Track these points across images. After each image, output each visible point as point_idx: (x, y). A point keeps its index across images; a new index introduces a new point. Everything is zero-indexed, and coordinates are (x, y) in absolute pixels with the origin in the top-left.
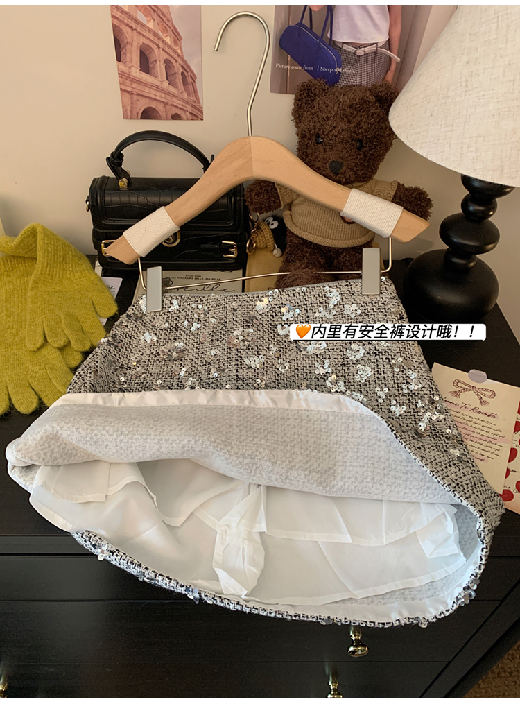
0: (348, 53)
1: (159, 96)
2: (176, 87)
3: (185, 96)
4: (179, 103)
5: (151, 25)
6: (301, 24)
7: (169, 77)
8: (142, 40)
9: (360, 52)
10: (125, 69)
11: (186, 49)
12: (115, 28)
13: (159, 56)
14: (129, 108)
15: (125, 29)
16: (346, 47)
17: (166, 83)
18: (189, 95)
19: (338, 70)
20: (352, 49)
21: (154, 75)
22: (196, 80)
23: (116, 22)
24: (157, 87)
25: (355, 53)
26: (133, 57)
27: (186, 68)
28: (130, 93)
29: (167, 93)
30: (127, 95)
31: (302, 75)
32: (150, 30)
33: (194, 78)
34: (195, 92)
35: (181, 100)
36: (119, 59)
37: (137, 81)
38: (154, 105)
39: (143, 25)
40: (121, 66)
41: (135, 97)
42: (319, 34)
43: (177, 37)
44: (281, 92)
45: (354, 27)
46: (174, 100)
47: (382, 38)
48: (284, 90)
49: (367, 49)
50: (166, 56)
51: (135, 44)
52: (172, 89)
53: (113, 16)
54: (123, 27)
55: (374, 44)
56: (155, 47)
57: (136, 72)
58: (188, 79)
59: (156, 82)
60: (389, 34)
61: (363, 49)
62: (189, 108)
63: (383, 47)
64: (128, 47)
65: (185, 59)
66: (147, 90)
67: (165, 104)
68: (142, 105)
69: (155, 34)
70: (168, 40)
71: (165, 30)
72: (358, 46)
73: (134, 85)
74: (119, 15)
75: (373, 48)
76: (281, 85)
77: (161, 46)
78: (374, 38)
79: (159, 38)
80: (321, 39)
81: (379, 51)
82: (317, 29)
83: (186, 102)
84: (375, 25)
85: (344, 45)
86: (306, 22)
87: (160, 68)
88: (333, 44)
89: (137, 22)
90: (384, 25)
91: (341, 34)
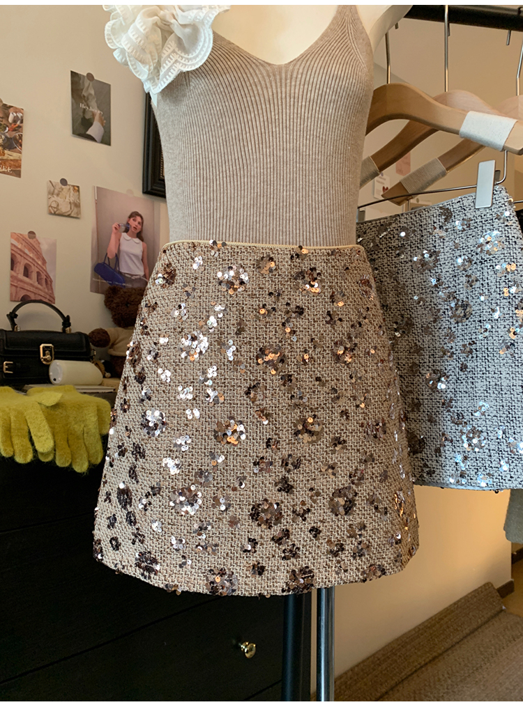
0: (128, 277)
1: (32, 289)
2: (42, 285)
3: (46, 290)
4: (42, 294)
5: (31, 255)
6: (104, 263)
7: (39, 280)
8: (27, 262)
9: (133, 278)
10: (15, 274)
11: (48, 268)
12: (12, 254)
13: (34, 270)
14: (14, 295)
15: (18, 256)
16: (127, 275)
17: (37, 283)
18: (48, 290)
19: (124, 284)
21: (31, 278)
22: (53, 283)
23: (13, 252)
24: (31, 284)
25: (131, 278)
26: (20, 269)
27: (48, 276)
28: (16, 287)
29: (37, 288)
30: (14, 288)
31: (106, 284)
32: (31, 257)
33: (51, 281)
34: (52, 289)
35: (45, 292)
36: (12, 269)
37: (21, 281)
38: (28, 294)
39: (27, 255)
40: (13, 272)
41: (18, 289)
42: (113, 268)
43: (44, 262)
44: (96, 292)
45: (129, 267)
46: (40, 292)
47: (142, 273)
48: (97, 292)
49: (136, 277)
50: (38, 270)
51: (22, 263)
52: (39, 286)
53: (12, 250)
54: (17, 255)
55: (138, 275)
56: (32, 265)
57: (21, 276)
58: (48, 282)
59: (31, 282)
60: (145, 272)
62: (48, 297)
63: (143, 277)
64: (18, 264)
65: (48, 272)
66: (26, 285)
67: (35, 294)
68: (22, 293)
69: (33, 259)
70: (40, 263)
71: (38, 258)
72: (132, 275)
73: (19, 283)
74: (15, 249)
75: (138, 277)
76: (96, 289)
77: (36, 265)
79: (35, 261)
80: (115, 269)
82: (112, 265)
83: (47, 294)
84: (138, 268)
86: (107, 262)
87: (34, 276)
88: (120, 273)
89: (25, 253)
90: (142, 268)
91: (124, 270)
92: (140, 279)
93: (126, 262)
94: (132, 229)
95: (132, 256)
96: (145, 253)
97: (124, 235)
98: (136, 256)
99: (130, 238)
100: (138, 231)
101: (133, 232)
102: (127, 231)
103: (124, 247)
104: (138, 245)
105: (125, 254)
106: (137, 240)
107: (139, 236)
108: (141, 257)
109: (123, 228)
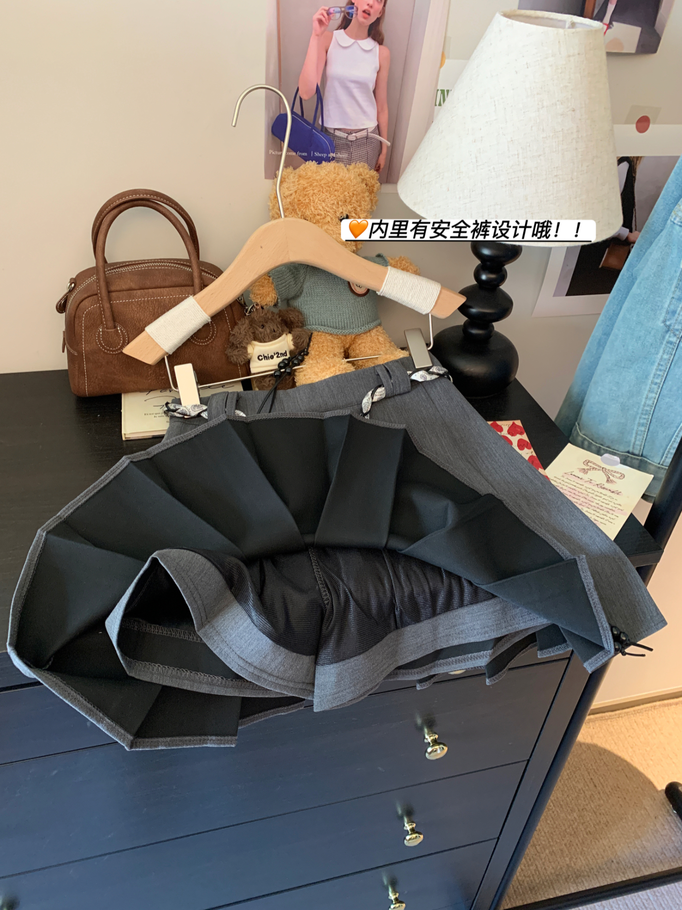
0: (340, 138)
9: (352, 137)
16: (338, 133)
20: (343, 135)
25: (347, 138)
45: (344, 114)
47: (371, 124)
49: (359, 135)
55: (364, 129)
61: (354, 134)
63: (372, 132)
72: (350, 132)
75: (364, 133)
78: (363, 124)
80: (313, 124)
81: (369, 136)
84: (364, 112)
85: (336, 131)
88: (324, 130)
90: (372, 111)
91: (332, 121)
92: (367, 138)
93: (338, 102)
94: (358, 18)
95: (352, 86)
96: (384, 74)
97: (340, 36)
98: (361, 85)
99: (353, 41)
100: (373, 19)
101: (360, 25)
102: (345, 24)
103: (336, 68)
104: (367, 56)
105: (336, 84)
106: (369, 44)
107: (375, 32)
108: (372, 86)
109: (338, 18)
